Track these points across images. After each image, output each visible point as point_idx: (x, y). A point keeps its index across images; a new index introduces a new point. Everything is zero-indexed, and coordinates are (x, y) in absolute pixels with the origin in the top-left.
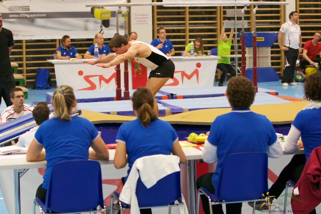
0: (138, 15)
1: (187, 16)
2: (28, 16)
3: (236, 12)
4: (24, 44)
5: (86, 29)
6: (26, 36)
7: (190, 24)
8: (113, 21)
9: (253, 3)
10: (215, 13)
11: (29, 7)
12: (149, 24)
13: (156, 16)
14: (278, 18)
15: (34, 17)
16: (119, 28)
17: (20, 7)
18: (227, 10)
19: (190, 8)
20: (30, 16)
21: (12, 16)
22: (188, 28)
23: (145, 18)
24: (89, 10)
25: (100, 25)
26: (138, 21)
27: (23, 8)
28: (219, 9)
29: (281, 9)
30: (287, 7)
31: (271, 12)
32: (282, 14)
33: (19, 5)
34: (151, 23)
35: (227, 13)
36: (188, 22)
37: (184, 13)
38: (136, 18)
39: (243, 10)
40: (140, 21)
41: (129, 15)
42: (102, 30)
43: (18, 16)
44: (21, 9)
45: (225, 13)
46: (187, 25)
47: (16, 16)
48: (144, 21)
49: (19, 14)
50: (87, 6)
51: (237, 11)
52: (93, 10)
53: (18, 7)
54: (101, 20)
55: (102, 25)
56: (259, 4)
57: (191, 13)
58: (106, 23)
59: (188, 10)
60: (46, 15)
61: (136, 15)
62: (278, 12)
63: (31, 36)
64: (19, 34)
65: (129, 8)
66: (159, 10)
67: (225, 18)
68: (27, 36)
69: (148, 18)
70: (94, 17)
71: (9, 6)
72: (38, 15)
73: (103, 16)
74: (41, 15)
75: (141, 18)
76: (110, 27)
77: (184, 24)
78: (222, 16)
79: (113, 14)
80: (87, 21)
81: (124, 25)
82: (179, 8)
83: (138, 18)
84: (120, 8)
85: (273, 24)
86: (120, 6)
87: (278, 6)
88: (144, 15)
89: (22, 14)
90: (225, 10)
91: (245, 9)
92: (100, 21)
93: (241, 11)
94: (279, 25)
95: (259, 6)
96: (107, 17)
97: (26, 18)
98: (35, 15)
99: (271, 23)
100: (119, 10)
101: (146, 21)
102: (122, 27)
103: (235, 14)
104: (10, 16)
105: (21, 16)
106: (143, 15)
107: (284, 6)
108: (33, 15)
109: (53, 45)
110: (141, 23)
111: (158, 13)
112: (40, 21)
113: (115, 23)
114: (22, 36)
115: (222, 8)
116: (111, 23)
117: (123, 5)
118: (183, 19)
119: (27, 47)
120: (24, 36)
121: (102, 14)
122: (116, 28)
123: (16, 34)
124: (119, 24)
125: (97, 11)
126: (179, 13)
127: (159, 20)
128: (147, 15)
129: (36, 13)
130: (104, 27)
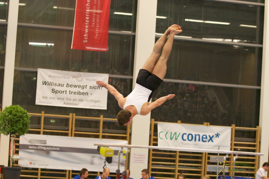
0: (137, 155)
1: (178, 159)
2: (45, 148)
3: (218, 159)
4: (39, 172)
5: (92, 163)
6: (41, 165)
7: (179, 165)
8: (115, 158)
9: (234, 153)
10: (201, 158)
11: (46, 141)
12: (145, 163)
13: (151, 157)
14: (253, 165)
15: (50, 150)
16: (120, 165)
17: (38, 140)
18: (211, 156)
19: (180, 152)
20: (46, 148)
21: (32, 147)
22: (178, 168)
23: (142, 158)
24: (96, 147)
25: (104, 161)
26: (136, 160)
27: (41, 141)
28: (204, 155)
29: (257, 158)
30: (261, 157)
31: (248, 160)
32: (256, 162)
33: (37, 139)
34: (146, 163)
35: (211, 159)
36: (177, 164)
37: (174, 156)
38: (134, 158)
39: (225, 158)
40: (138, 160)
41: (129, 154)
42: (105, 165)
43: (36, 148)
44: (39, 142)
45: (209, 158)
46: (177, 166)
47: (34, 147)
48: (141, 160)
49: (37, 146)
50: (95, 145)
51: (220, 158)
52: (99, 148)
53: (37, 140)
54: (105, 156)
55: (106, 161)
56: (239, 154)
57: (180, 157)
58: (109, 160)
59: (178, 154)
60: (60, 149)
61: (135, 155)
62: (253, 160)
63: (46, 165)
64: (35, 163)
65: (129, 148)
66: (154, 152)
67: (209, 163)
68: (43, 165)
69: (144, 158)
70: (99, 154)
71: (29, 139)
72: (53, 148)
73: (107, 153)
74: (55, 148)
75: (139, 158)
76: (112, 163)
77: (174, 165)
78: (207, 161)
79: (116, 153)
80: (93, 157)
81: (124, 163)
82: (171, 151)
83: (136, 158)
84: (122, 148)
85: (249, 170)
86: (122, 147)
87: (254, 156)
88: (142, 155)
89: (40, 147)
90: (209, 156)
91: (227, 156)
92: (104, 158)
93: (223, 158)
94: (254, 171)
95: (239, 155)
96: (111, 154)
97: (43, 150)
98: (50, 148)
99: (247, 169)
100: (121, 150)
101: (143, 161)
102: (122, 164)
103: (217, 161)
104: (30, 147)
105: (39, 148)
106: (140, 156)
107: (259, 156)
108: (49, 148)
109: (63, 174)
110: (139, 161)
111: (154, 155)
112: (54, 154)
113: (117, 160)
114: (39, 165)
115: (207, 154)
116: (113, 160)
117: (126, 147)
118: (174, 161)
119: (42, 174)
120: (40, 165)
121: (106, 152)
122: (117, 165)
123: (33, 163)
124: (121, 162)
125: (102, 149)
126: (170, 156)
127: (153, 160)
128: (144, 156)
129: (52, 147)
130: (107, 163)
